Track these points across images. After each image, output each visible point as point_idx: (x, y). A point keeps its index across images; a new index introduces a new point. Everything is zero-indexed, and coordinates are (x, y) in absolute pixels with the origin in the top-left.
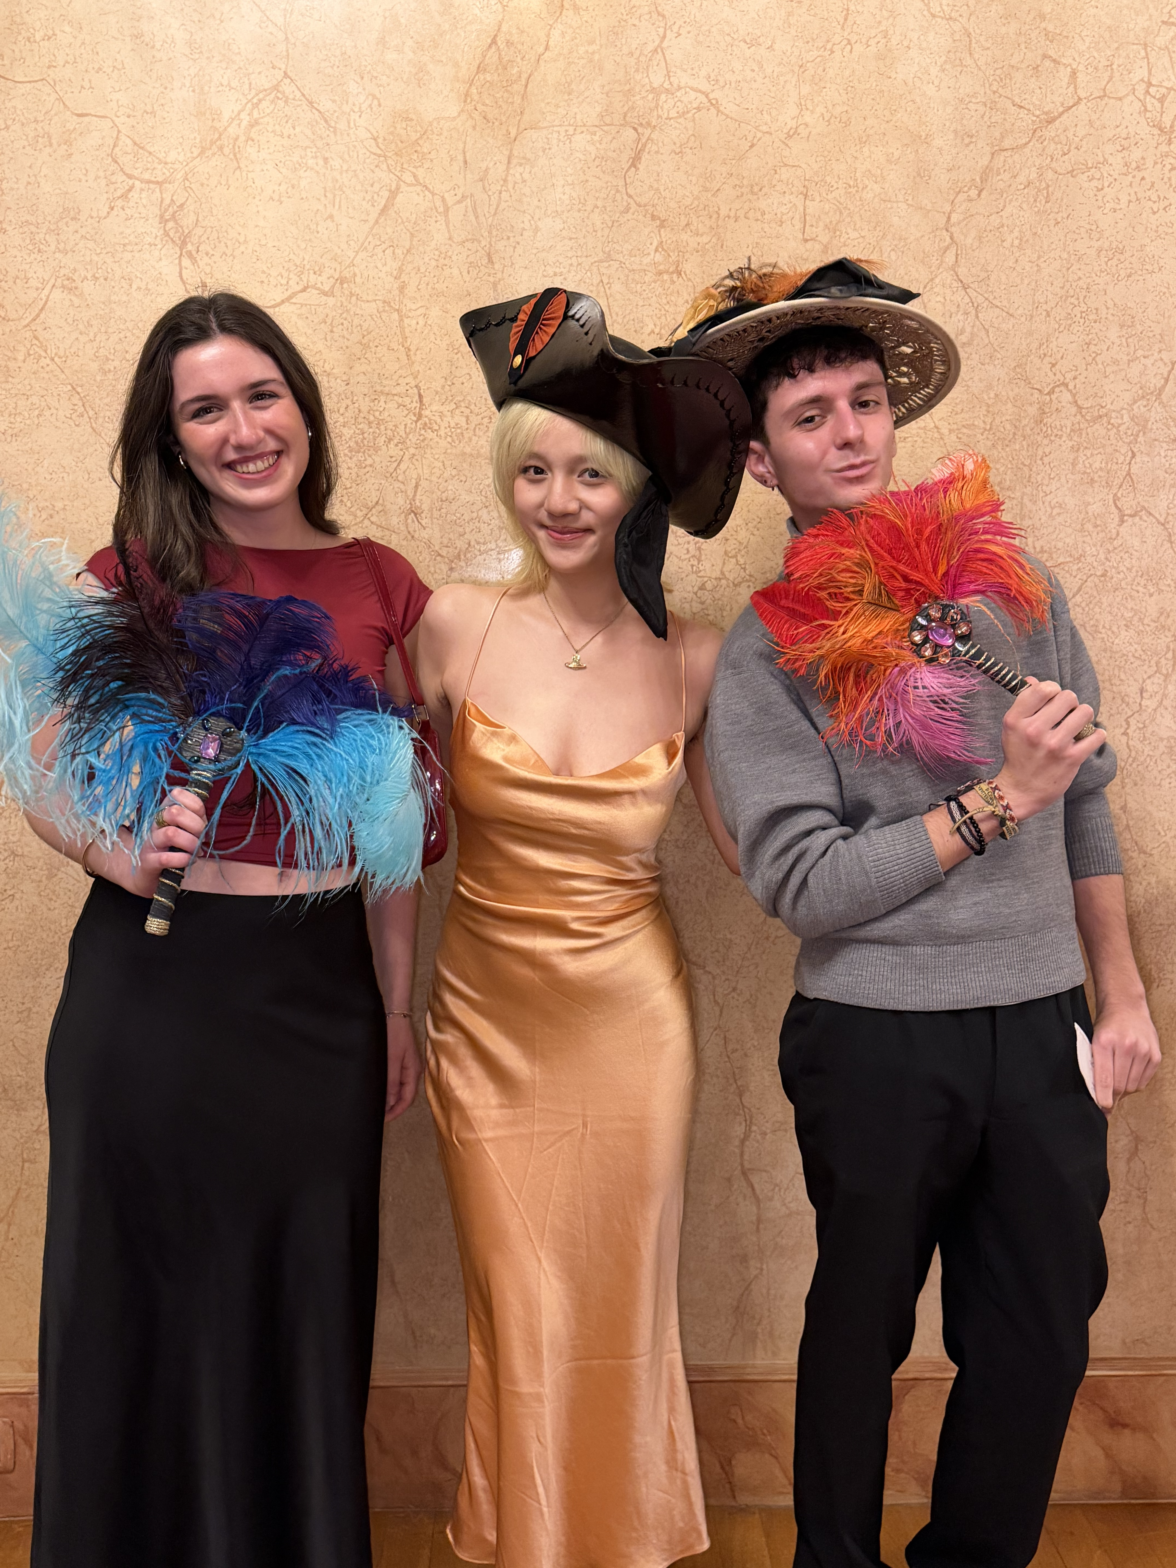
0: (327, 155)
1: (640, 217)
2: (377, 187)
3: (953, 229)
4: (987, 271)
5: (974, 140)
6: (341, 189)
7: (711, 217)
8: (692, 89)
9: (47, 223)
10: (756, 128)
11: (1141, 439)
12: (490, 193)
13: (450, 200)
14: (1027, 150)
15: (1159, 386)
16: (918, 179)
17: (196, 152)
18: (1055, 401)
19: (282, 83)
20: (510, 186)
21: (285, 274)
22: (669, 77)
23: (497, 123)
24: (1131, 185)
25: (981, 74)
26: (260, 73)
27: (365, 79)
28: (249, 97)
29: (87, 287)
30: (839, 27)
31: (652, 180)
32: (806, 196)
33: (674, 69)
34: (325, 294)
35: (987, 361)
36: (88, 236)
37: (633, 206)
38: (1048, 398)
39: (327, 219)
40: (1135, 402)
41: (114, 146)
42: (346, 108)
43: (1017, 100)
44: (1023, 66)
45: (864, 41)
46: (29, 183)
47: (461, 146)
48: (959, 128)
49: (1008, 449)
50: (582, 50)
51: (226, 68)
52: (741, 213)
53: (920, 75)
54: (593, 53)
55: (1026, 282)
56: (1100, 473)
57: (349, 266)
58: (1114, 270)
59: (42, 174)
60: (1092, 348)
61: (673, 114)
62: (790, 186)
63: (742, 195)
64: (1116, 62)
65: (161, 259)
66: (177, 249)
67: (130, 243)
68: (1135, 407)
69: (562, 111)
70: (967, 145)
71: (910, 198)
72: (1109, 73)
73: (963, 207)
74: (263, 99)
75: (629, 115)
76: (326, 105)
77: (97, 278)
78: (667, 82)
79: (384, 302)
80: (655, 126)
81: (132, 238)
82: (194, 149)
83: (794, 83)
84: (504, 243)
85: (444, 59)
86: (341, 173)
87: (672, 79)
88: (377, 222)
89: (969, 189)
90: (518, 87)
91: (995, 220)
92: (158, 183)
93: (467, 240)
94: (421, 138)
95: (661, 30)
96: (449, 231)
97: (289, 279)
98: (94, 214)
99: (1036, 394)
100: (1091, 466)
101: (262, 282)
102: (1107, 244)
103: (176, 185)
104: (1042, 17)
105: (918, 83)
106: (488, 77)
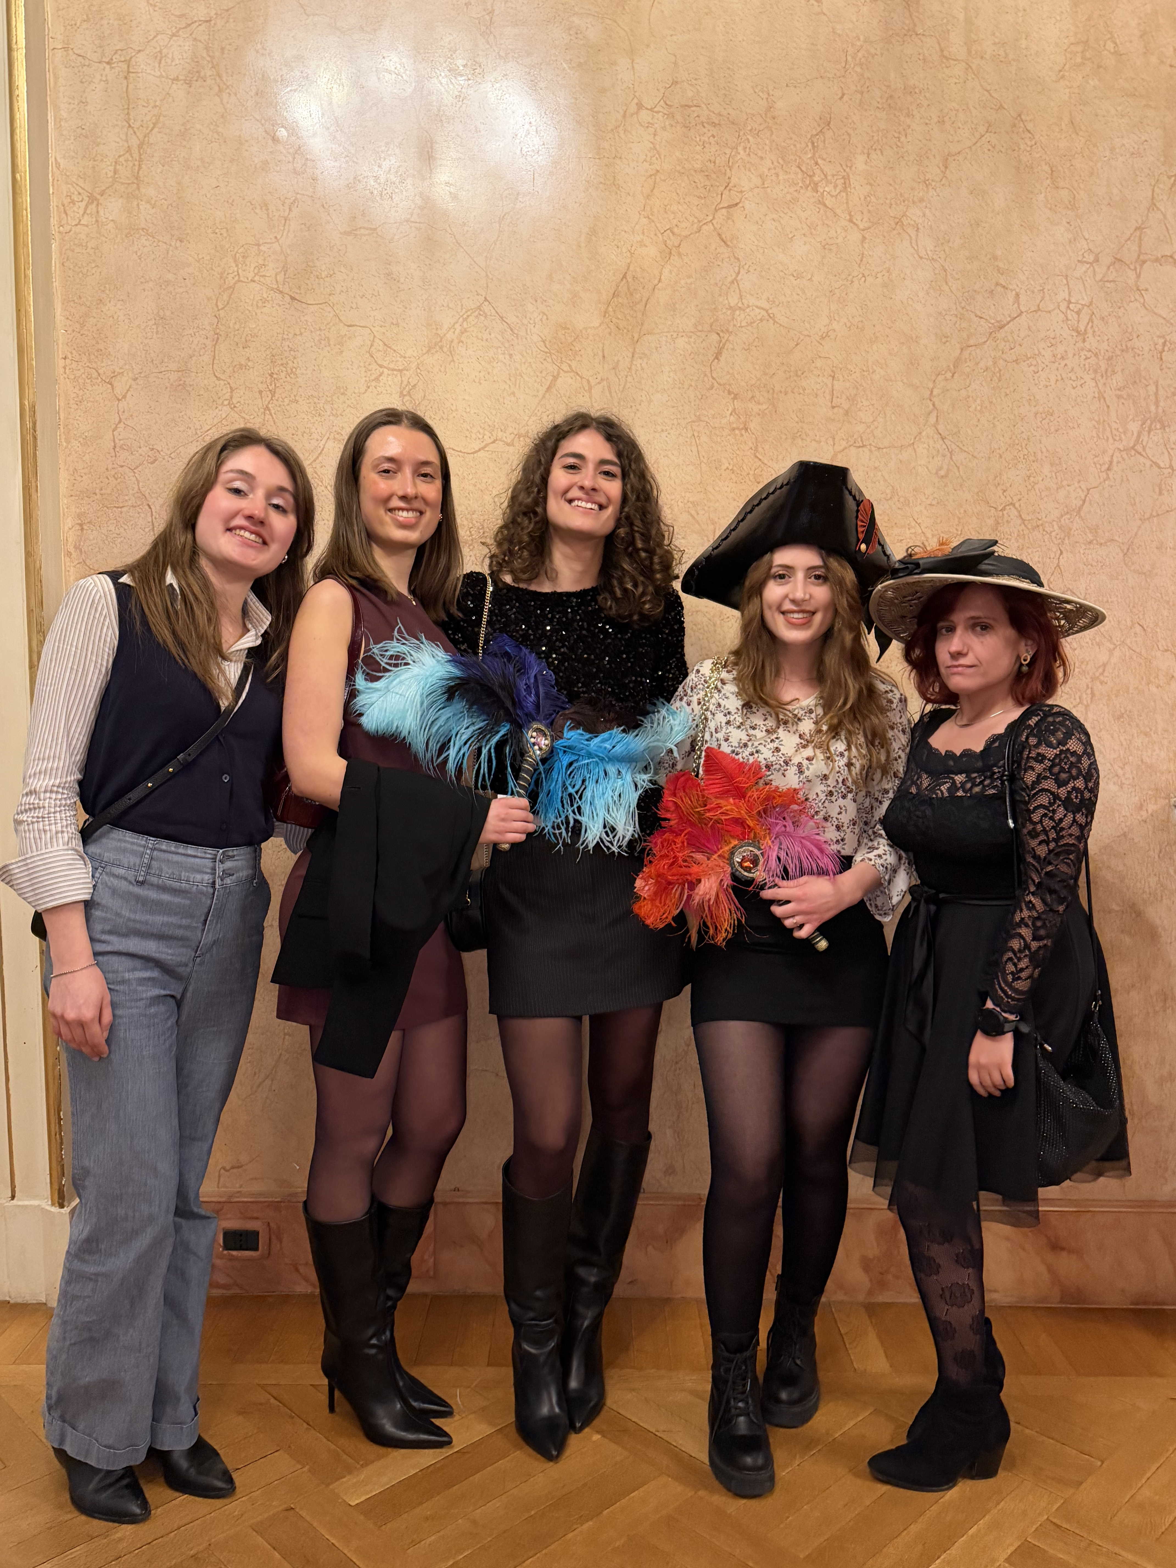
0: (512, 352)
3: (934, 399)
8: (757, 307)
10: (800, 333)
11: (1067, 541)
13: (593, 382)
14: (985, 346)
15: (1078, 505)
18: (1006, 515)
21: (481, 431)
24: (1057, 369)
27: (539, 301)
28: (461, 314)
34: (508, 444)
37: (716, 384)
38: (1001, 513)
40: (1062, 516)
42: (525, 321)
43: (979, 314)
44: (983, 290)
45: (874, 274)
47: (601, 345)
54: (691, 284)
55: (985, 434)
58: (1046, 426)
60: (1032, 479)
61: (744, 324)
64: (1047, 287)
68: (1062, 520)
70: (945, 343)
72: (1041, 295)
74: (470, 315)
88: (544, 397)
91: (964, 393)
99: (993, 510)
102: (1041, 410)
103: (411, 372)
104: (995, 258)
105: (911, 302)
106: (620, 300)
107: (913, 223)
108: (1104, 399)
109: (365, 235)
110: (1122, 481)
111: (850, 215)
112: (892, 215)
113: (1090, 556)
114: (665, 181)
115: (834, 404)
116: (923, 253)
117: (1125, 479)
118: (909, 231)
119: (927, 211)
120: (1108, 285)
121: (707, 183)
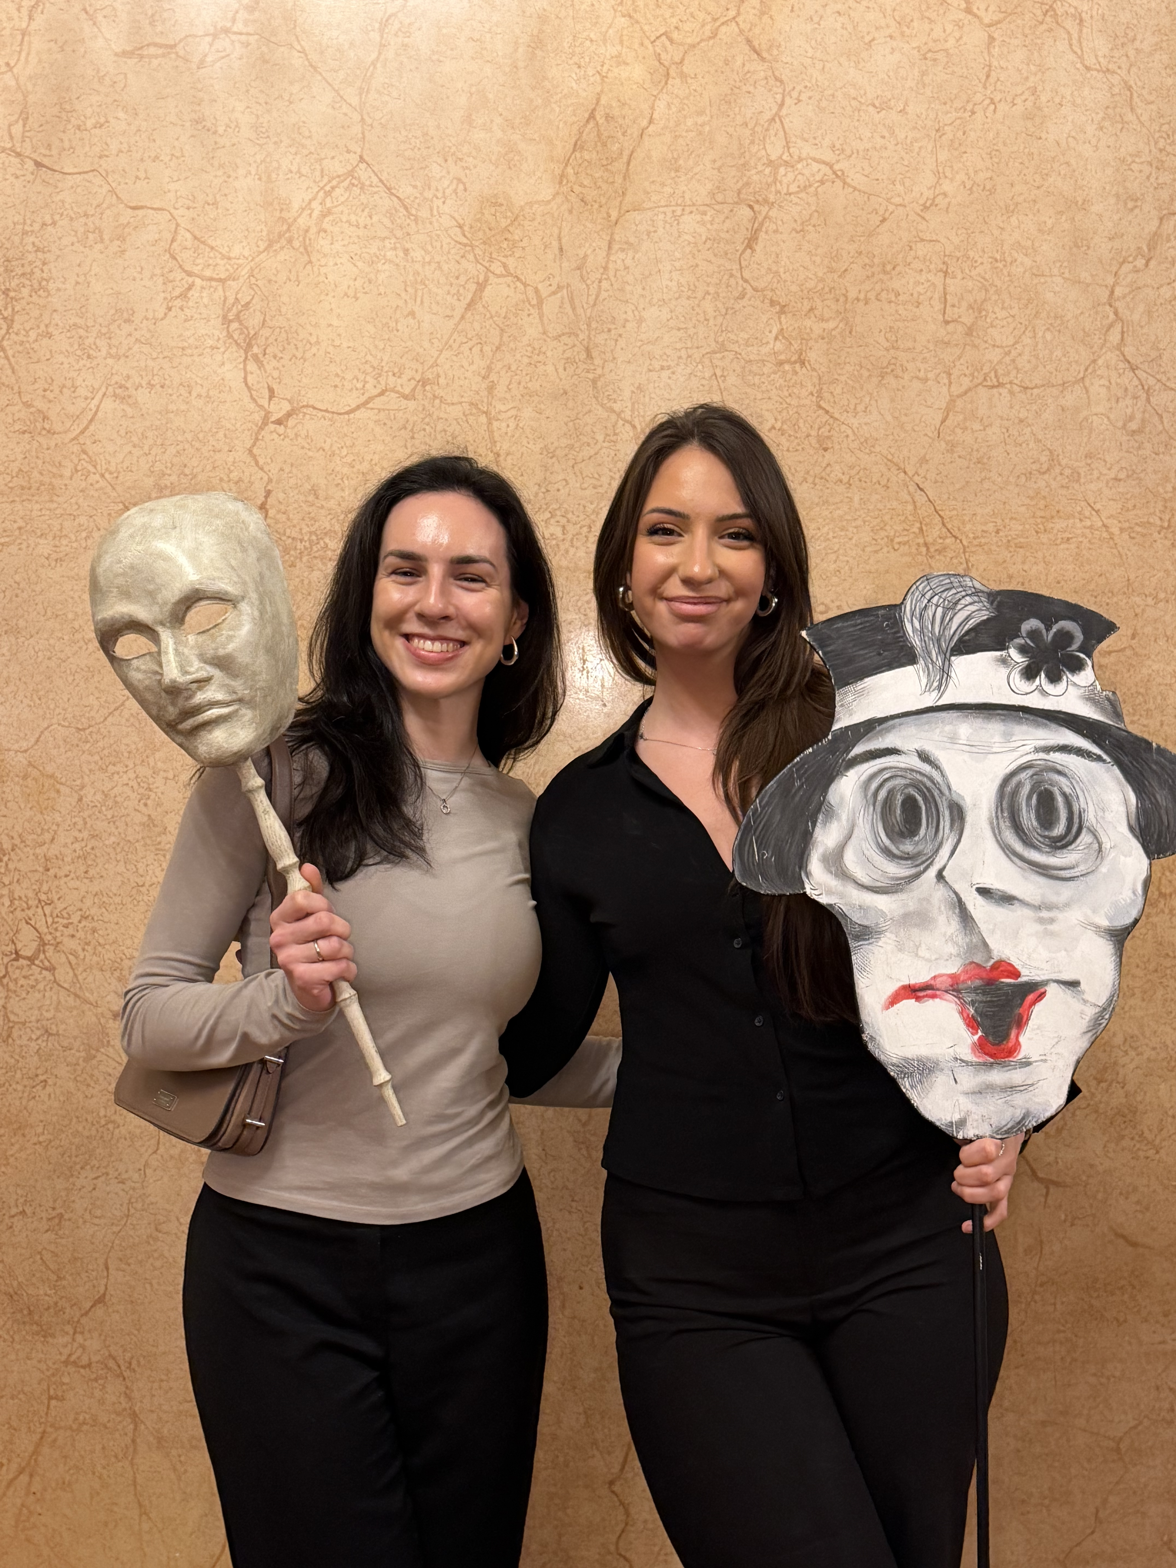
1: (758, 303)
2: (463, 279)
5: (1139, 203)
6: (422, 282)
7: (838, 300)
9: (97, 326)
12: (589, 282)
16: (1074, 249)
17: (263, 245)
19: (357, 169)
20: (611, 273)
22: (789, 148)
23: (596, 206)
25: (1144, 130)
26: (333, 158)
29: (142, 396)
30: (980, 85)
31: (770, 261)
32: (946, 273)
33: (794, 139)
35: (1162, 450)
36: (143, 340)
39: (407, 316)
41: (173, 241)
46: (77, 283)
48: (1121, 190)
50: (690, 122)
51: (296, 154)
52: (872, 295)
53: (1073, 134)
57: (432, 367)
59: (93, 273)
62: (928, 263)
63: (873, 274)
65: (223, 364)
66: (242, 351)
67: (190, 347)
69: (668, 190)
71: (1067, 271)
73: (1129, 279)
75: (744, 191)
76: (405, 190)
77: (153, 386)
78: (787, 154)
79: (471, 404)
80: (773, 203)
81: (191, 341)
82: (260, 242)
83: (930, 149)
84: (605, 336)
85: (536, 136)
86: (423, 266)
87: (791, 150)
89: (1135, 259)
90: (620, 165)
92: (220, 280)
93: (563, 334)
94: (511, 224)
95: (779, 97)
96: (543, 324)
97: (366, 382)
98: (150, 315)
101: (336, 386)
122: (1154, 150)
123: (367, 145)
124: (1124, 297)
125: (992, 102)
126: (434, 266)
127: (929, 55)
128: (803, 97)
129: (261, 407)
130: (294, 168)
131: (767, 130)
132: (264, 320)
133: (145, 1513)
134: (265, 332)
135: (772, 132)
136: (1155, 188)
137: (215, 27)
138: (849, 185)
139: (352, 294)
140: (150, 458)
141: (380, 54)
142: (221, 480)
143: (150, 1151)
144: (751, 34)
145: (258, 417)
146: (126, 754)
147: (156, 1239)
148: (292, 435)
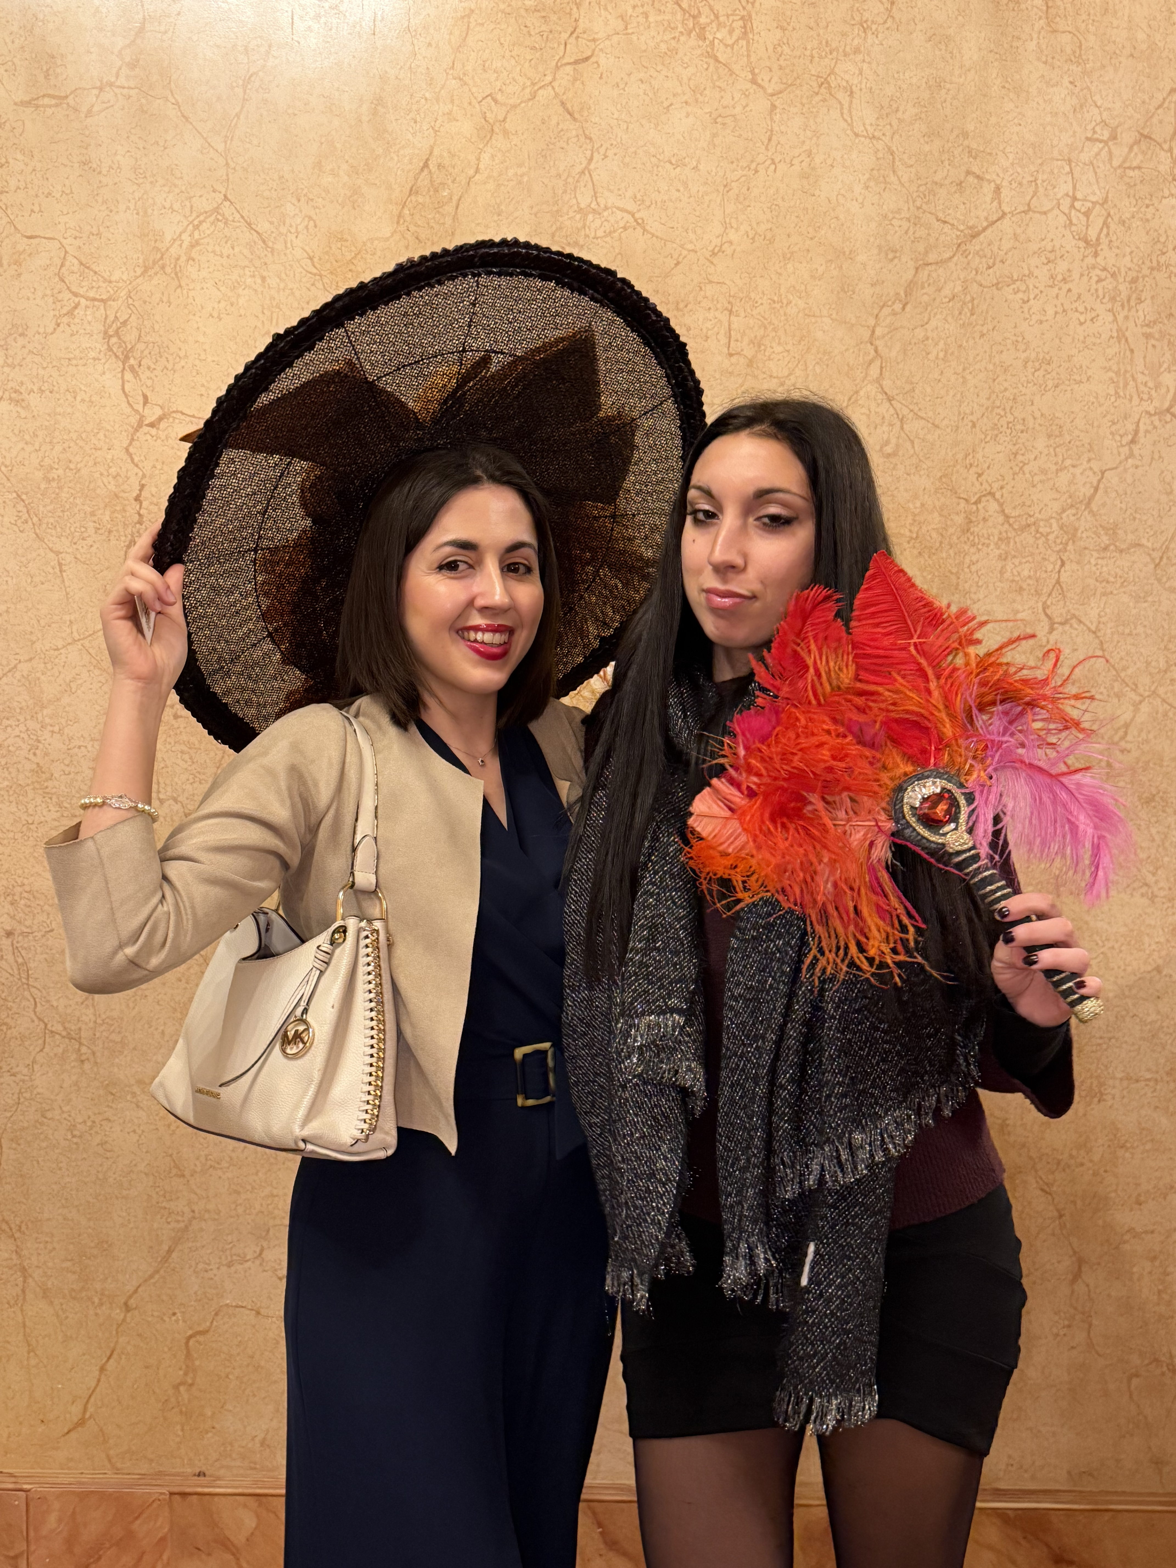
0: (265, 274)
3: (877, 343)
4: (912, 383)
5: (898, 255)
6: (277, 306)
8: (618, 208)
10: (682, 246)
11: (1070, 547)
14: (951, 265)
15: (1088, 494)
16: (842, 294)
17: (139, 271)
18: (982, 511)
19: (222, 206)
22: (596, 198)
23: (429, 243)
24: (1057, 297)
25: (904, 190)
26: (201, 196)
27: (303, 201)
28: (190, 219)
29: (34, 400)
30: (763, 147)
32: (731, 312)
33: (601, 190)
35: (913, 471)
36: (35, 351)
38: (974, 507)
40: (1064, 511)
41: (62, 265)
42: (283, 230)
43: (941, 215)
44: (947, 182)
45: (788, 161)
48: (883, 243)
49: (934, 557)
50: (511, 172)
51: (169, 192)
53: (842, 192)
54: (522, 176)
55: (951, 393)
56: (1029, 581)
58: (1041, 380)
60: (1020, 458)
61: (600, 233)
62: (715, 302)
64: (1040, 177)
65: (104, 373)
66: (121, 364)
67: (75, 358)
68: (1064, 515)
70: (892, 260)
71: (834, 313)
72: (1033, 188)
73: (888, 321)
74: (204, 221)
75: (557, 235)
76: (264, 226)
77: (43, 391)
78: (594, 203)
80: (582, 246)
81: (77, 352)
82: (137, 269)
83: (718, 202)
85: (377, 182)
86: (278, 292)
87: (599, 200)
89: (894, 303)
90: (449, 209)
91: (920, 333)
92: (102, 300)
94: (355, 258)
95: (589, 153)
98: (41, 330)
99: (963, 503)
100: (1019, 574)
101: (202, 395)
102: (1033, 355)
103: (120, 302)
104: (965, 135)
105: (841, 200)
106: (420, 199)
107: (844, 84)
108: (1127, 340)
109: (50, 106)
110: (1152, 458)
111: (752, 72)
112: (813, 72)
113: (1105, 569)
114: (482, 24)
115: (731, 350)
116: (859, 129)
117: (1156, 456)
118: (840, 95)
119: (865, 66)
120: (1131, 173)
121: (544, 28)
122: (912, 208)
123: (230, 187)
124: (883, 337)
125: (773, 162)
126: (288, 292)
127: (719, 120)
128: (610, 153)
129: (137, 411)
130: (168, 205)
131: (578, 181)
132: (140, 336)
133: (33, 1351)
134: (141, 346)
135: (582, 184)
136: (913, 242)
137: (101, 81)
138: (648, 232)
139: (216, 315)
140: (41, 454)
141: (243, 107)
142: (102, 474)
143: (38, 1049)
144: (565, 97)
145: (134, 420)
146: (18, 710)
147: (42, 1124)
148: (163, 437)
